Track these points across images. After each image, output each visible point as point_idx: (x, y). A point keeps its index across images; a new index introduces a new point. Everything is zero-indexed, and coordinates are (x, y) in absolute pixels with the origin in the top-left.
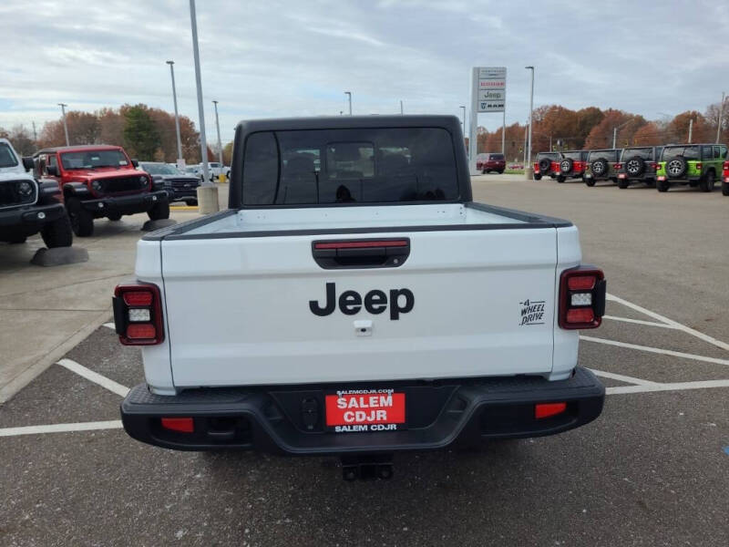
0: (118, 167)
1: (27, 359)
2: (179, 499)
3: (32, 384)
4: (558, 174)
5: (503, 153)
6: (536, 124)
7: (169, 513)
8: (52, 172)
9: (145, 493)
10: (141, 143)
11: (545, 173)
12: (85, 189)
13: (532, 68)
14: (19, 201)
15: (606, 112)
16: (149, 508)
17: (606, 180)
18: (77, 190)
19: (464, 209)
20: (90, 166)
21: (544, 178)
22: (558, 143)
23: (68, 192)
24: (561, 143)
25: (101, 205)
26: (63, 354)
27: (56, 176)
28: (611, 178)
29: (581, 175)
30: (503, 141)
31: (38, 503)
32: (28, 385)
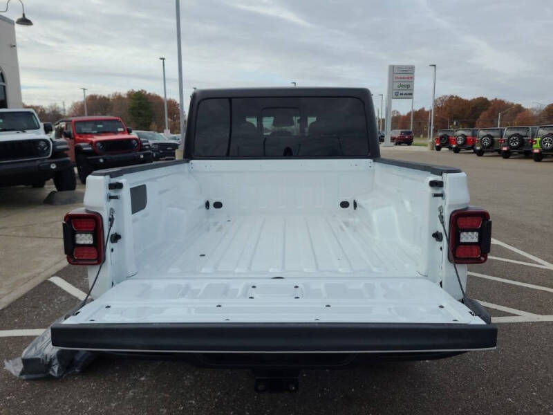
0: (116, 133)
1: (26, 275)
2: (124, 398)
3: (25, 296)
4: (454, 146)
5: (411, 130)
6: (437, 109)
7: (114, 410)
8: (68, 135)
9: (97, 391)
10: (140, 118)
11: (444, 145)
12: (90, 148)
13: (435, 66)
14: (38, 155)
15: (493, 101)
16: (97, 405)
17: (492, 152)
18: (85, 149)
19: (372, 163)
20: (95, 132)
21: (443, 149)
22: (455, 123)
23: (78, 150)
24: (457, 123)
25: (101, 161)
26: (55, 272)
27: (71, 138)
28: (496, 151)
29: (472, 148)
30: (412, 121)
31: (9, 395)
32: (24, 296)
